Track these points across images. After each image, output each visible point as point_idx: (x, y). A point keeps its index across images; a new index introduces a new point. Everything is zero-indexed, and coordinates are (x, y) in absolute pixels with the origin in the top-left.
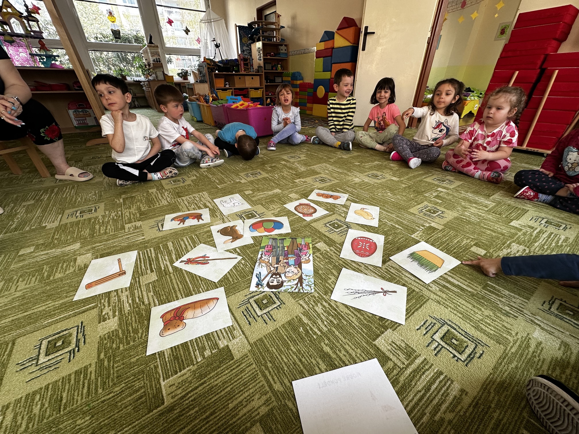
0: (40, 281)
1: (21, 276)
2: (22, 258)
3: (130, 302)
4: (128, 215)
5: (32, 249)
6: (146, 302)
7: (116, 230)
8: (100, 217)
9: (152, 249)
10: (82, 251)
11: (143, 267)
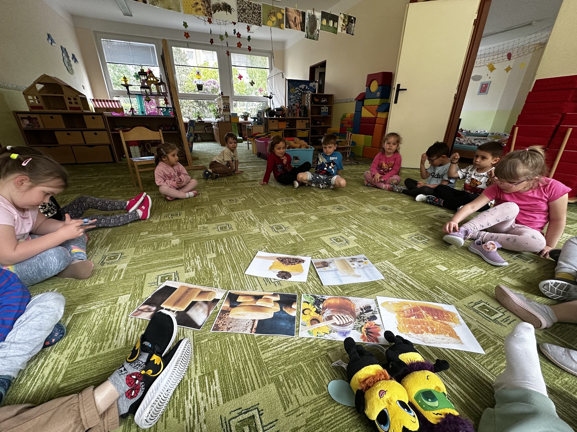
0: (153, 249)
1: (143, 246)
2: (142, 237)
3: (201, 265)
4: (200, 219)
5: (147, 233)
6: (210, 267)
7: (193, 227)
8: (183, 219)
9: (213, 241)
10: (174, 237)
11: (208, 250)
